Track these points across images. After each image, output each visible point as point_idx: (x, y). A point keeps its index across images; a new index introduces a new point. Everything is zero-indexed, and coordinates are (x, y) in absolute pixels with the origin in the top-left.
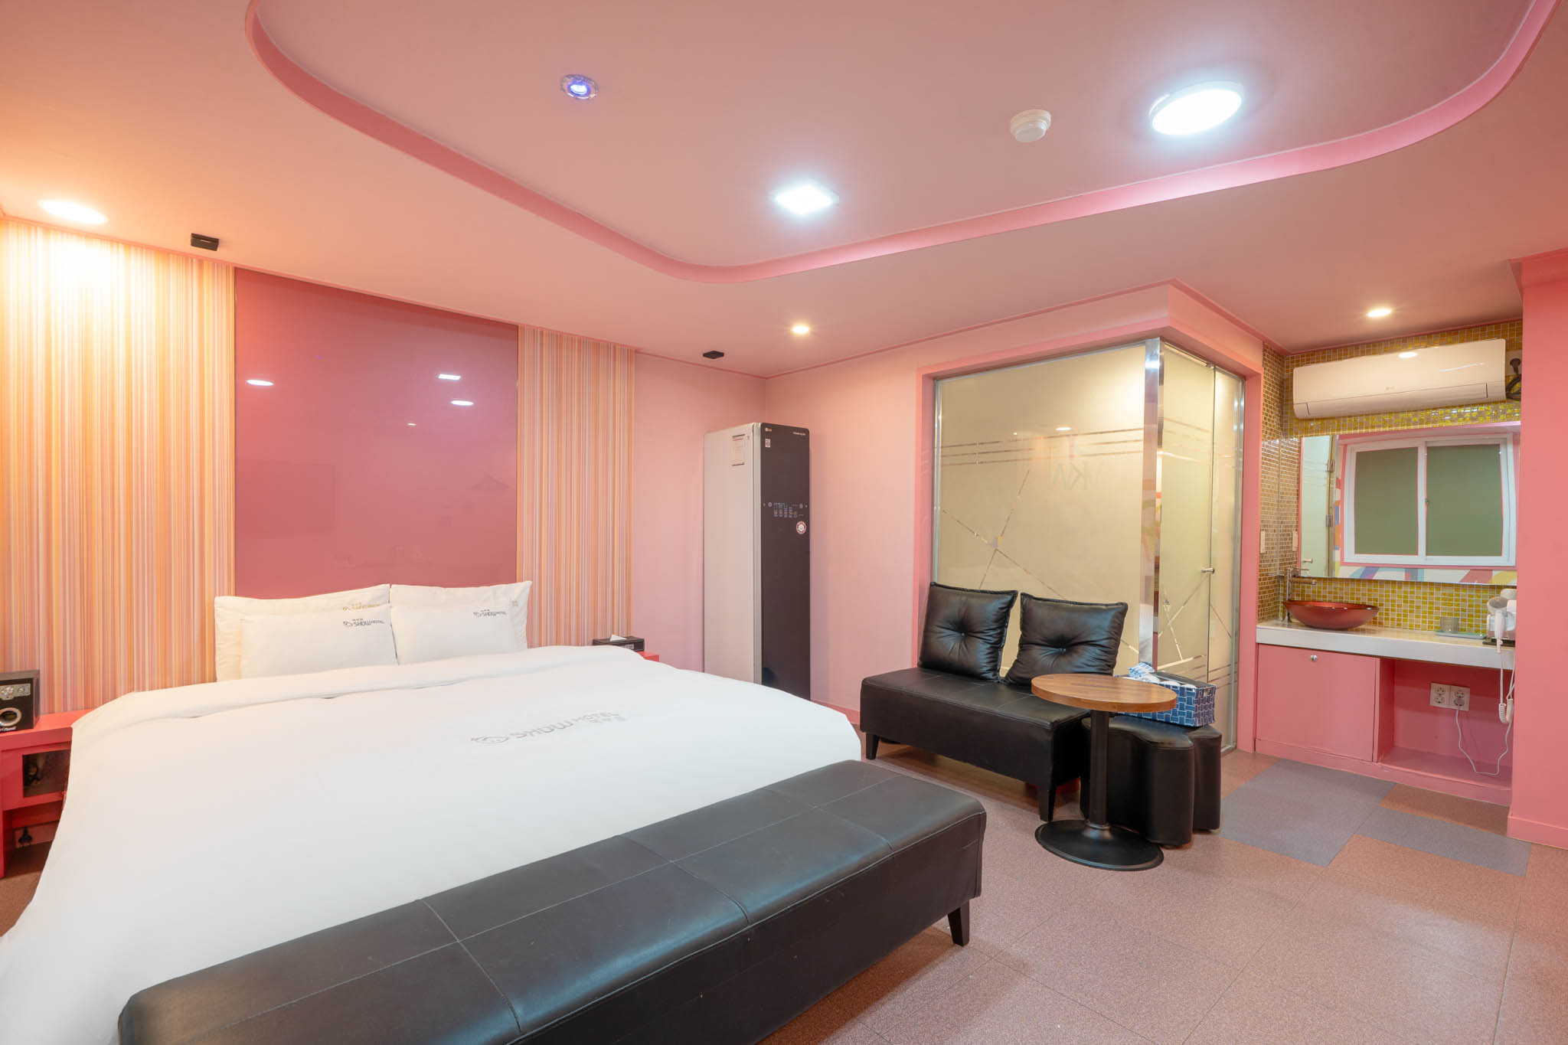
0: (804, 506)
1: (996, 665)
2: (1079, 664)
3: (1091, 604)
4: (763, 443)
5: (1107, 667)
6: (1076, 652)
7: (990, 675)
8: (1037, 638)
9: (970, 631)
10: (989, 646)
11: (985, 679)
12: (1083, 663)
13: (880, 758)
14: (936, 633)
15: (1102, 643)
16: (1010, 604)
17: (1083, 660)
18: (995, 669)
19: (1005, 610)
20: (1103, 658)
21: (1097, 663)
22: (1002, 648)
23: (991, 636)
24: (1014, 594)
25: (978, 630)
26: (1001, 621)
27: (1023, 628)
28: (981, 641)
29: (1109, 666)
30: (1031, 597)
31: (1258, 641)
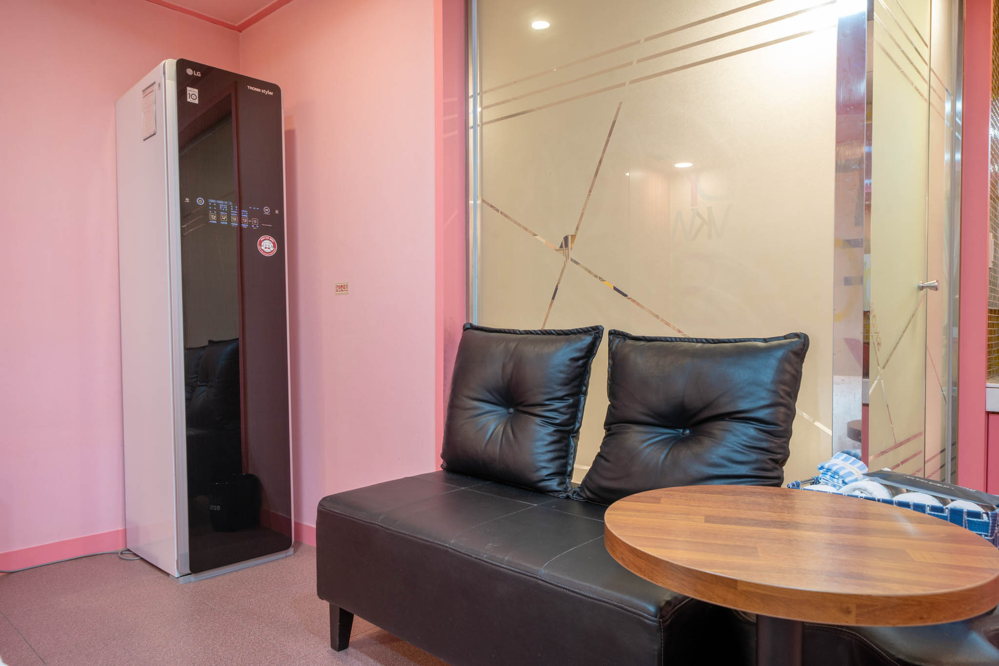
0: (272, 211)
1: (565, 465)
2: (714, 459)
3: (736, 341)
4: (181, 94)
5: (771, 465)
6: (710, 435)
7: (553, 484)
8: (635, 411)
9: (521, 404)
10: (551, 429)
11: (544, 492)
12: (723, 458)
13: (360, 646)
14: (467, 409)
15: (761, 414)
16: (590, 351)
17: (722, 451)
18: (564, 473)
19: (581, 362)
20: (764, 445)
21: (754, 456)
22: (577, 431)
23: (558, 411)
24: (596, 332)
25: (534, 400)
26: (576, 383)
27: (612, 393)
28: (538, 420)
29: (775, 461)
30: (625, 336)
31: (989, 409)
